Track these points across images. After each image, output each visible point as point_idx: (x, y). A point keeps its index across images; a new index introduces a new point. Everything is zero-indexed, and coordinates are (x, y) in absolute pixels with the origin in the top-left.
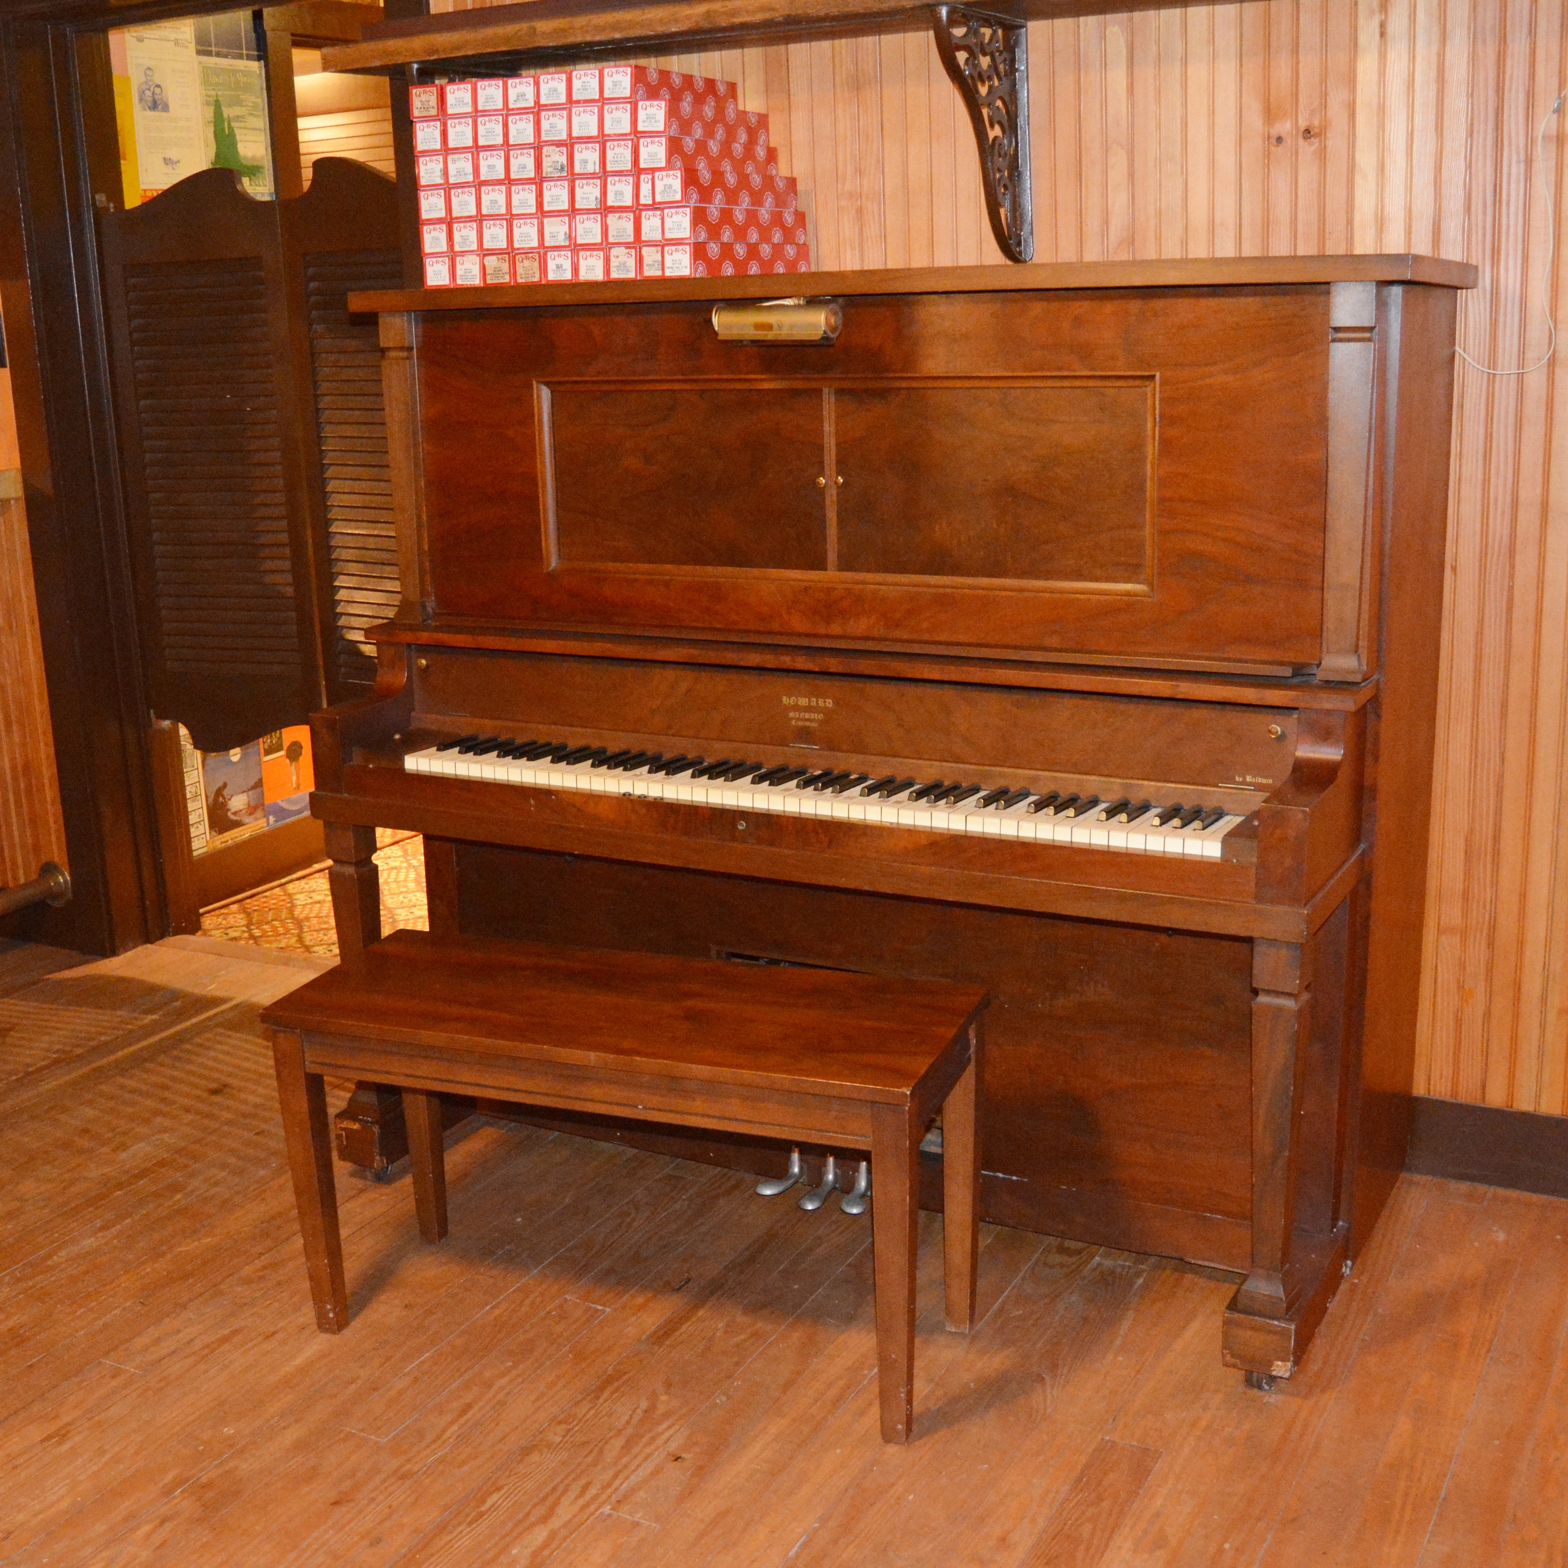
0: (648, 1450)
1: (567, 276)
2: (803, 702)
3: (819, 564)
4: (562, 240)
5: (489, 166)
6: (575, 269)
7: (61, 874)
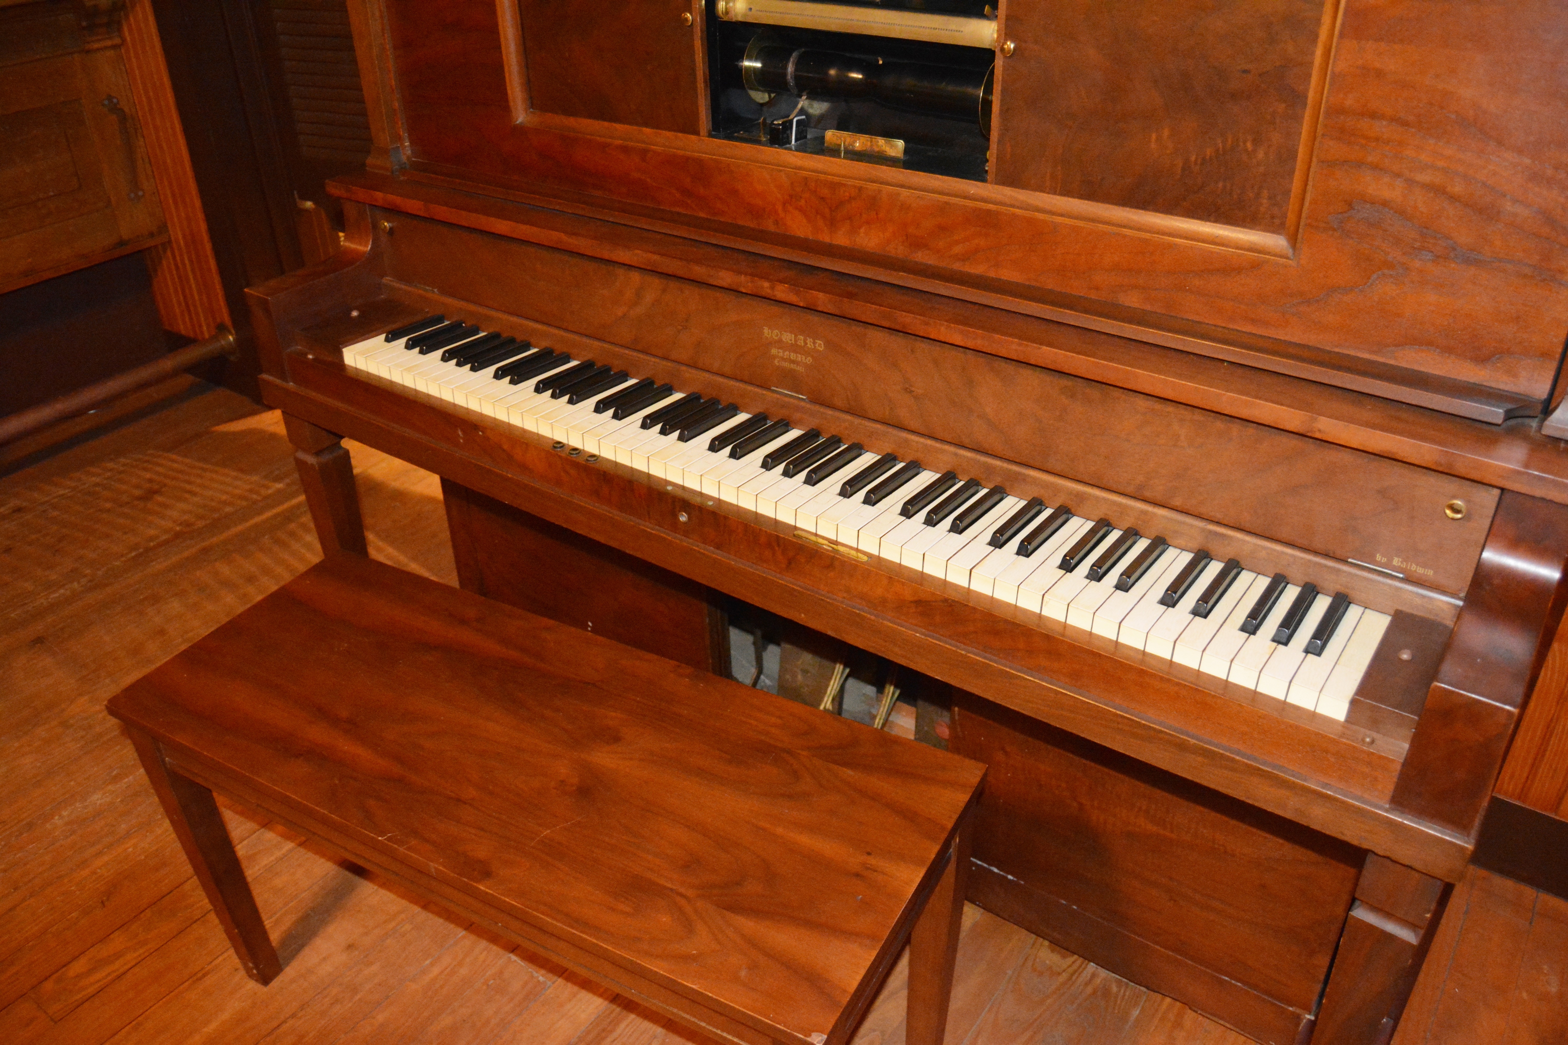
2: (788, 337)
7: (231, 333)
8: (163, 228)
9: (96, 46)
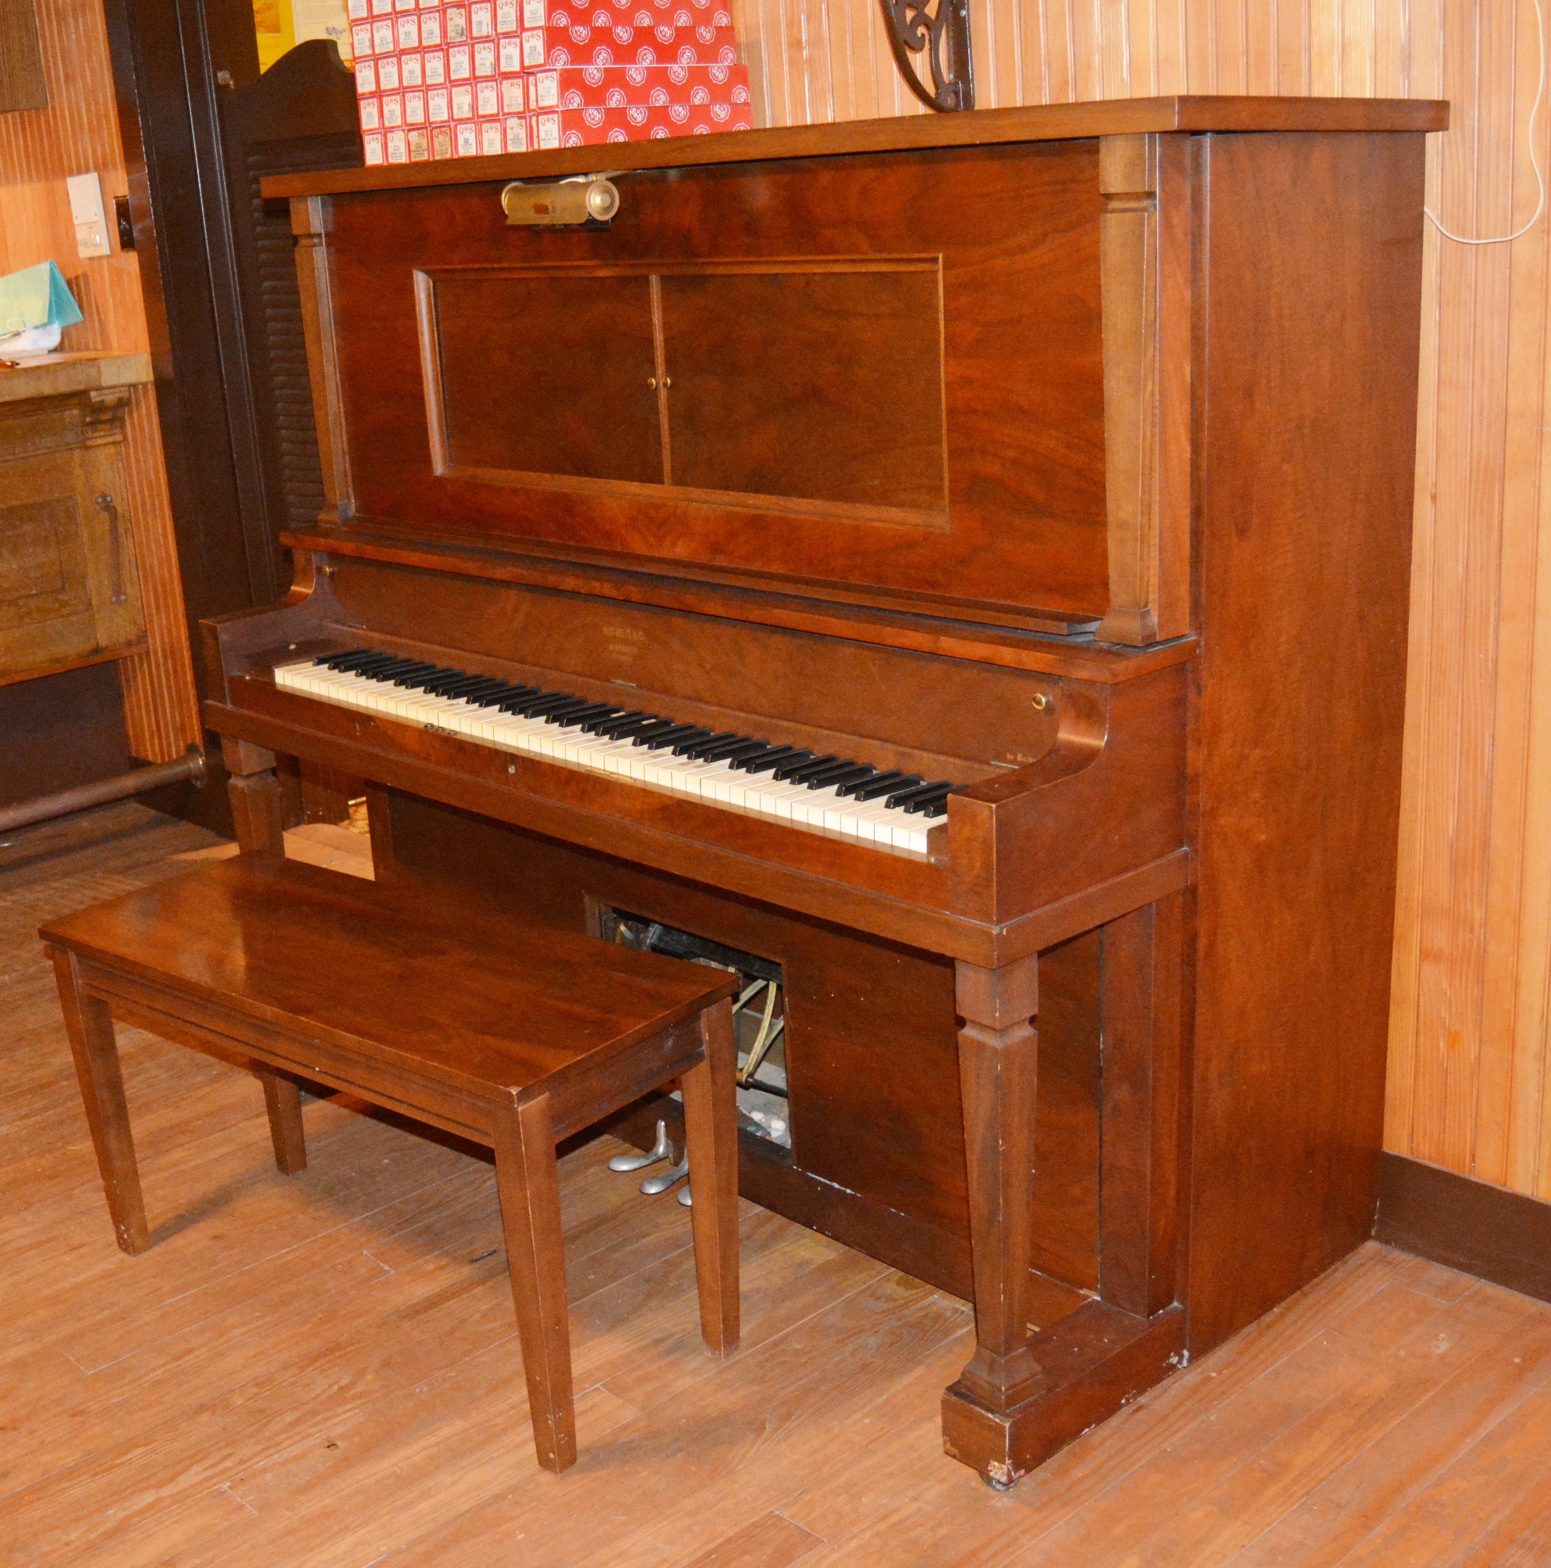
0: (311, 1431)
1: (472, 152)
2: (619, 633)
3: (656, 478)
4: (466, 113)
5: (406, 33)
6: (479, 143)
7: (201, 755)
8: (142, 637)
9: (99, 442)
